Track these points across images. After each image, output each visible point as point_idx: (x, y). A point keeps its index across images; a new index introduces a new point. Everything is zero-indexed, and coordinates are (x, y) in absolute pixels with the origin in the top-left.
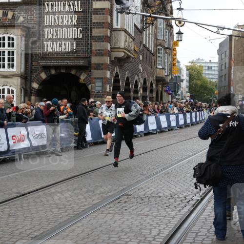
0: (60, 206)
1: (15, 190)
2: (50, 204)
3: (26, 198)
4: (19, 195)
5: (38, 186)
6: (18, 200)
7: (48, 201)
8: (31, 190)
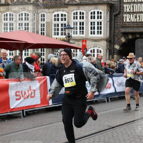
0: (141, 137)
1: (106, 124)
2: (134, 135)
3: (115, 130)
4: (110, 128)
5: (123, 121)
6: (109, 131)
7: (131, 133)
8: (118, 124)
